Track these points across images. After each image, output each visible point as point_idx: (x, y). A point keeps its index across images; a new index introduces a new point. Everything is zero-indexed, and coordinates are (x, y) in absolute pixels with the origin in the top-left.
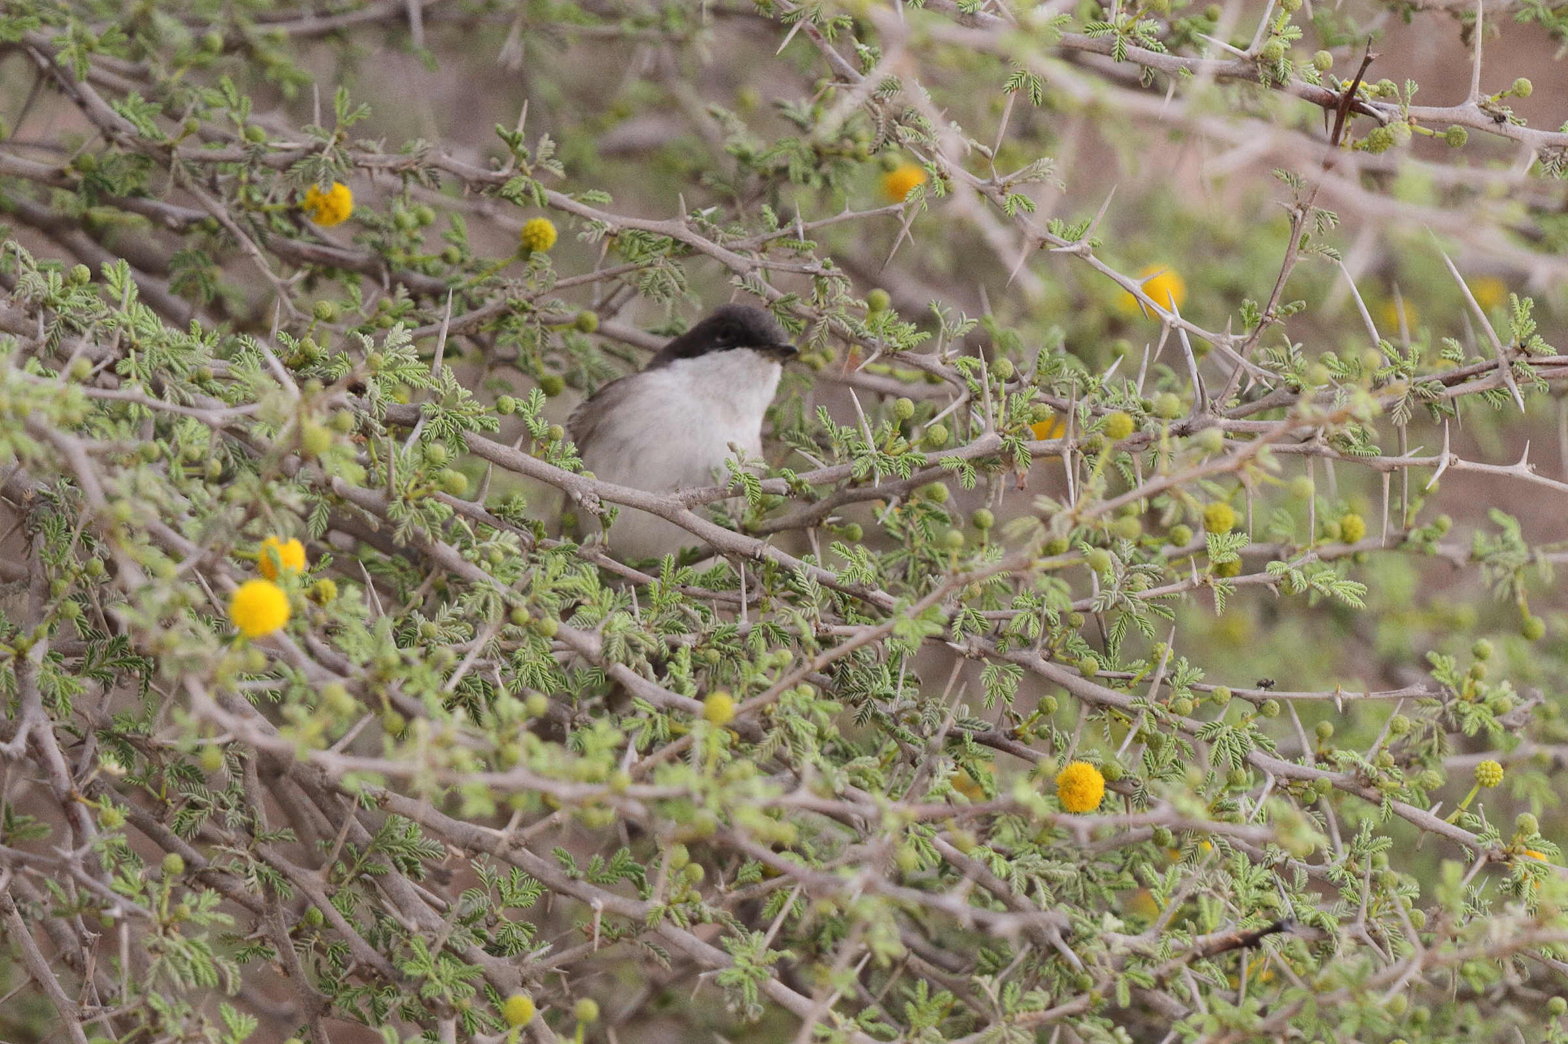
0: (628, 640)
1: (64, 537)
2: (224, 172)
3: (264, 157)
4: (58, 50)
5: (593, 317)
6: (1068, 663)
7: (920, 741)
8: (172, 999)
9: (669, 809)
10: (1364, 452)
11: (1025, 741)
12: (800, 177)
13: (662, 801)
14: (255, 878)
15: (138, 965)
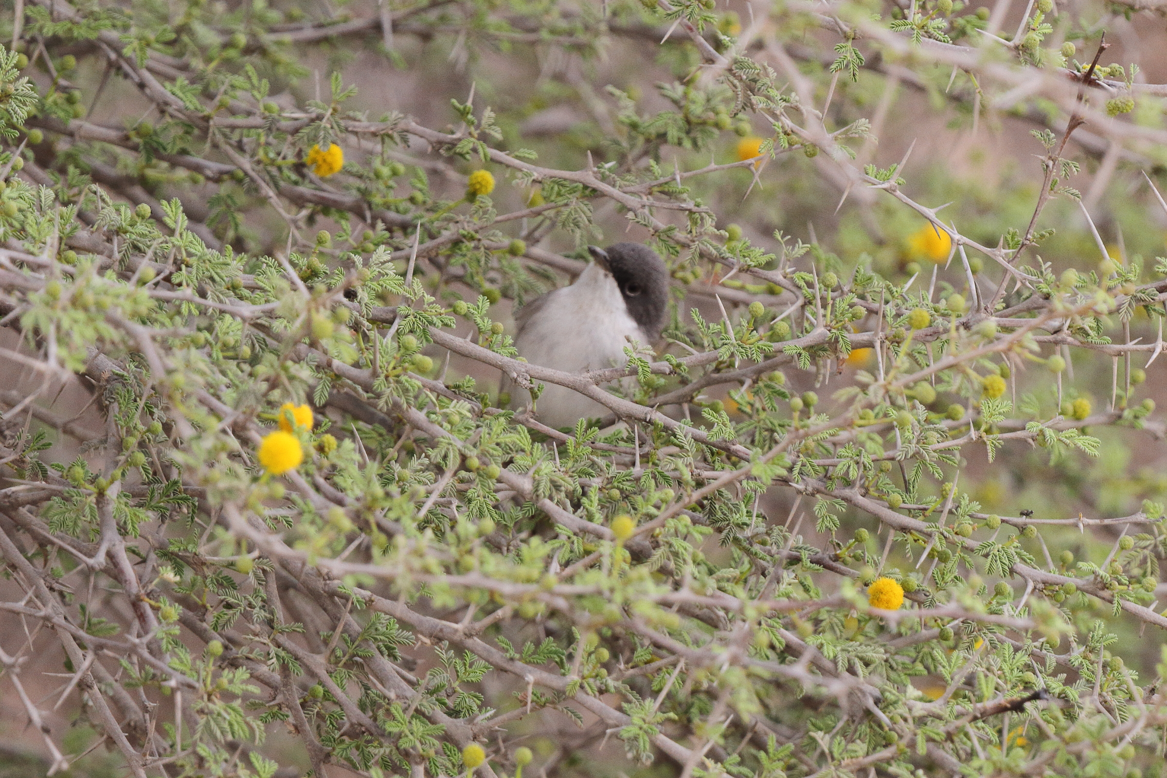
0: (553, 482)
1: (132, 405)
2: (248, 136)
3: (278, 125)
4: (125, 45)
5: (521, 244)
6: (879, 498)
7: (768, 558)
8: (214, 748)
9: (585, 603)
10: (1098, 341)
11: (845, 563)
12: (676, 140)
13: (580, 596)
14: (274, 660)
15: (190, 723)
